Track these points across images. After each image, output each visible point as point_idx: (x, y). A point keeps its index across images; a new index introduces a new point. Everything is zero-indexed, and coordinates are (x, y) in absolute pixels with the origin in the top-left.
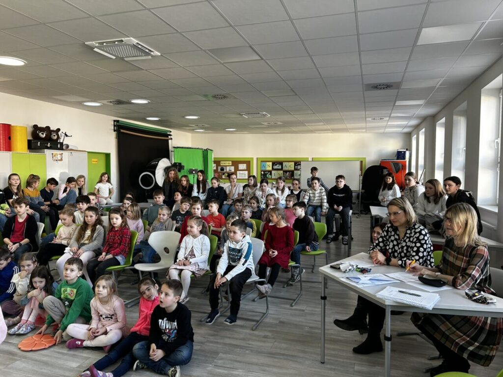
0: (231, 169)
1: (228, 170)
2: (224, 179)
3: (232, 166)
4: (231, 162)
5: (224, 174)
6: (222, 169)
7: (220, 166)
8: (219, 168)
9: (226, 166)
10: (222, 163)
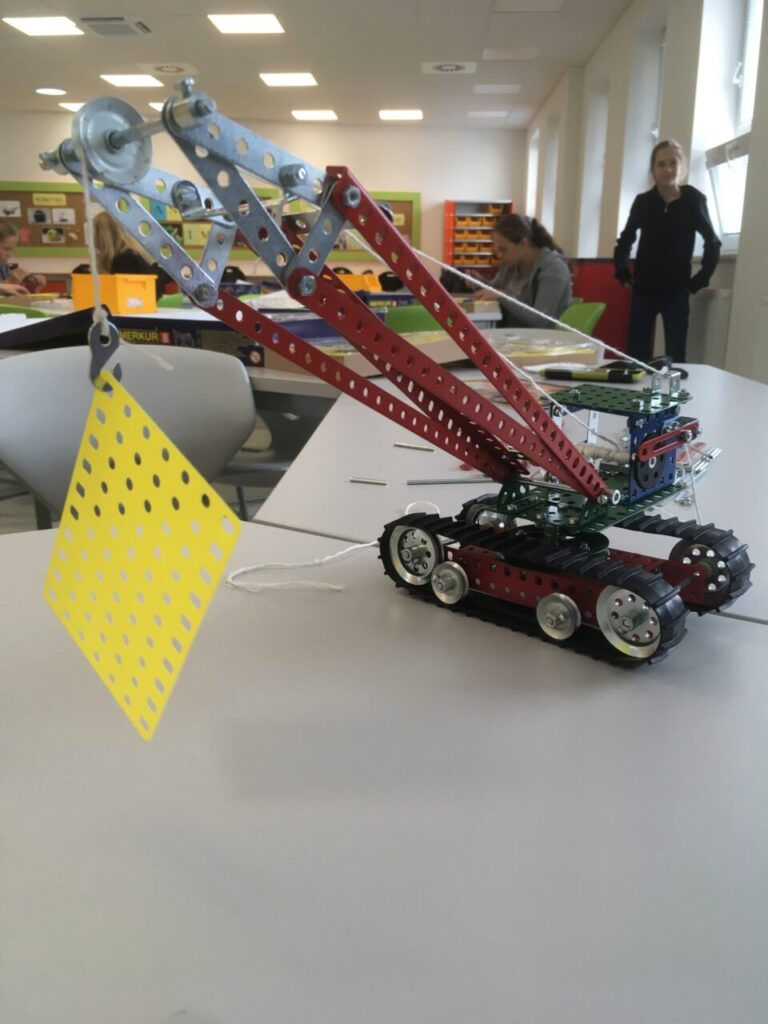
0: (65, 217)
1: (56, 219)
2: (47, 245)
3: (68, 207)
5: (45, 231)
6: (40, 217)
7: (31, 205)
8: (31, 213)
9: (51, 207)
10: (37, 199)
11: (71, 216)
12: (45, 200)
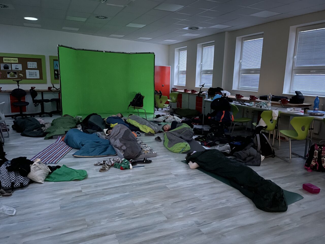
1: (14, 68)
2: (9, 78)
4: (17, 59)
5: (9, 73)
6: (6, 67)
7: (2, 62)
8: (2, 66)
9: (11, 63)
10: (5, 60)
11: (20, 67)
12: (9, 60)
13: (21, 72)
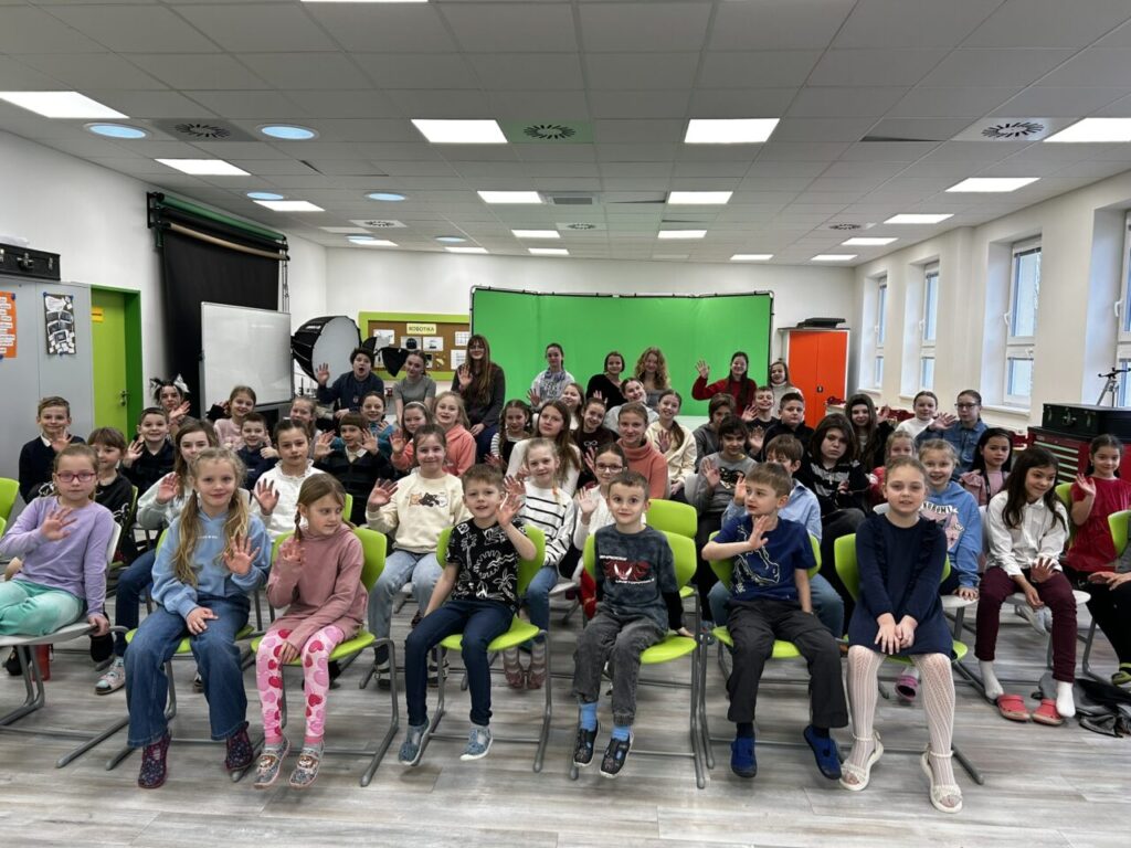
0: (434, 344)
1: (426, 347)
3: (437, 335)
4: (434, 326)
7: (405, 334)
8: (404, 341)
9: (422, 336)
10: (410, 329)
11: (439, 343)
12: (417, 329)
13: (440, 355)
